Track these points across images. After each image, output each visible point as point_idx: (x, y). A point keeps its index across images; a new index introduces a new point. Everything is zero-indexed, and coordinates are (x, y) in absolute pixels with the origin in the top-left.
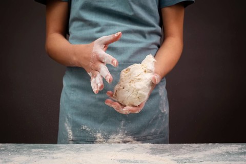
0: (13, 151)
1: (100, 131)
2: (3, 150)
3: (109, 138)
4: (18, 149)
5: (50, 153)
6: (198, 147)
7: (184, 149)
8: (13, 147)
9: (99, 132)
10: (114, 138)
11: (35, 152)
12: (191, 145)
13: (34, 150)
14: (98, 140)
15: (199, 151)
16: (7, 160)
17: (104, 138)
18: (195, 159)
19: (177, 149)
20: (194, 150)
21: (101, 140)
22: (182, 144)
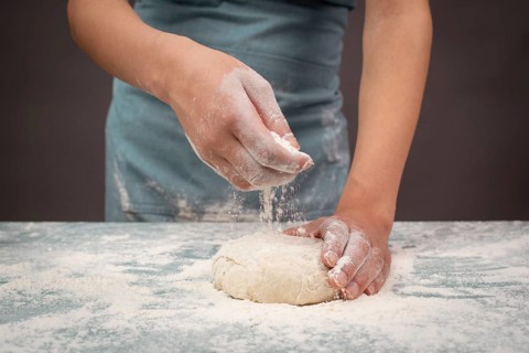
0: (59, 240)
1: (185, 195)
2: (36, 239)
3: (204, 213)
4: (69, 235)
5: (142, 247)
6: (490, 230)
7: (457, 234)
8: (59, 229)
9: (182, 198)
10: (216, 213)
11: (109, 243)
12: (471, 224)
13: (107, 238)
14: (182, 213)
15: (493, 240)
16: (43, 264)
17: (193, 211)
18: (487, 262)
19: (441, 235)
20: (481, 238)
21: (189, 215)
22: (449, 224)
